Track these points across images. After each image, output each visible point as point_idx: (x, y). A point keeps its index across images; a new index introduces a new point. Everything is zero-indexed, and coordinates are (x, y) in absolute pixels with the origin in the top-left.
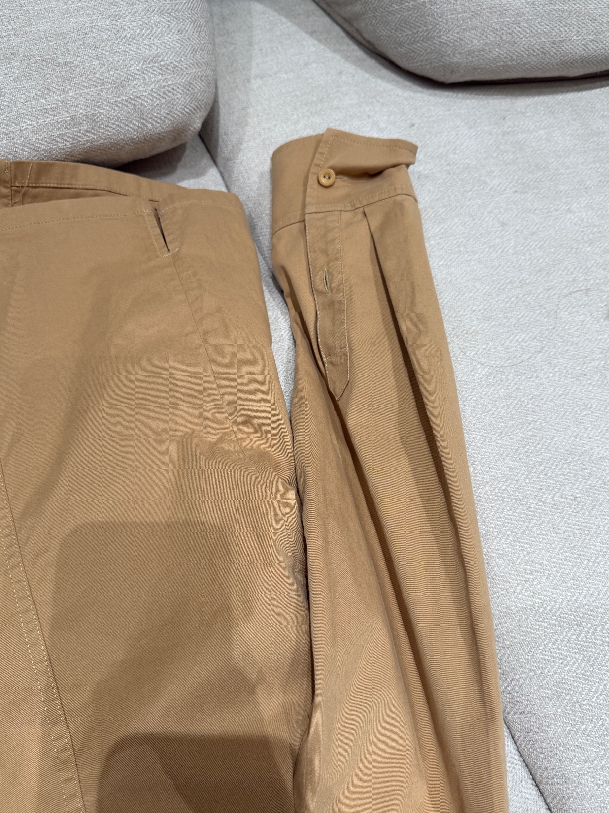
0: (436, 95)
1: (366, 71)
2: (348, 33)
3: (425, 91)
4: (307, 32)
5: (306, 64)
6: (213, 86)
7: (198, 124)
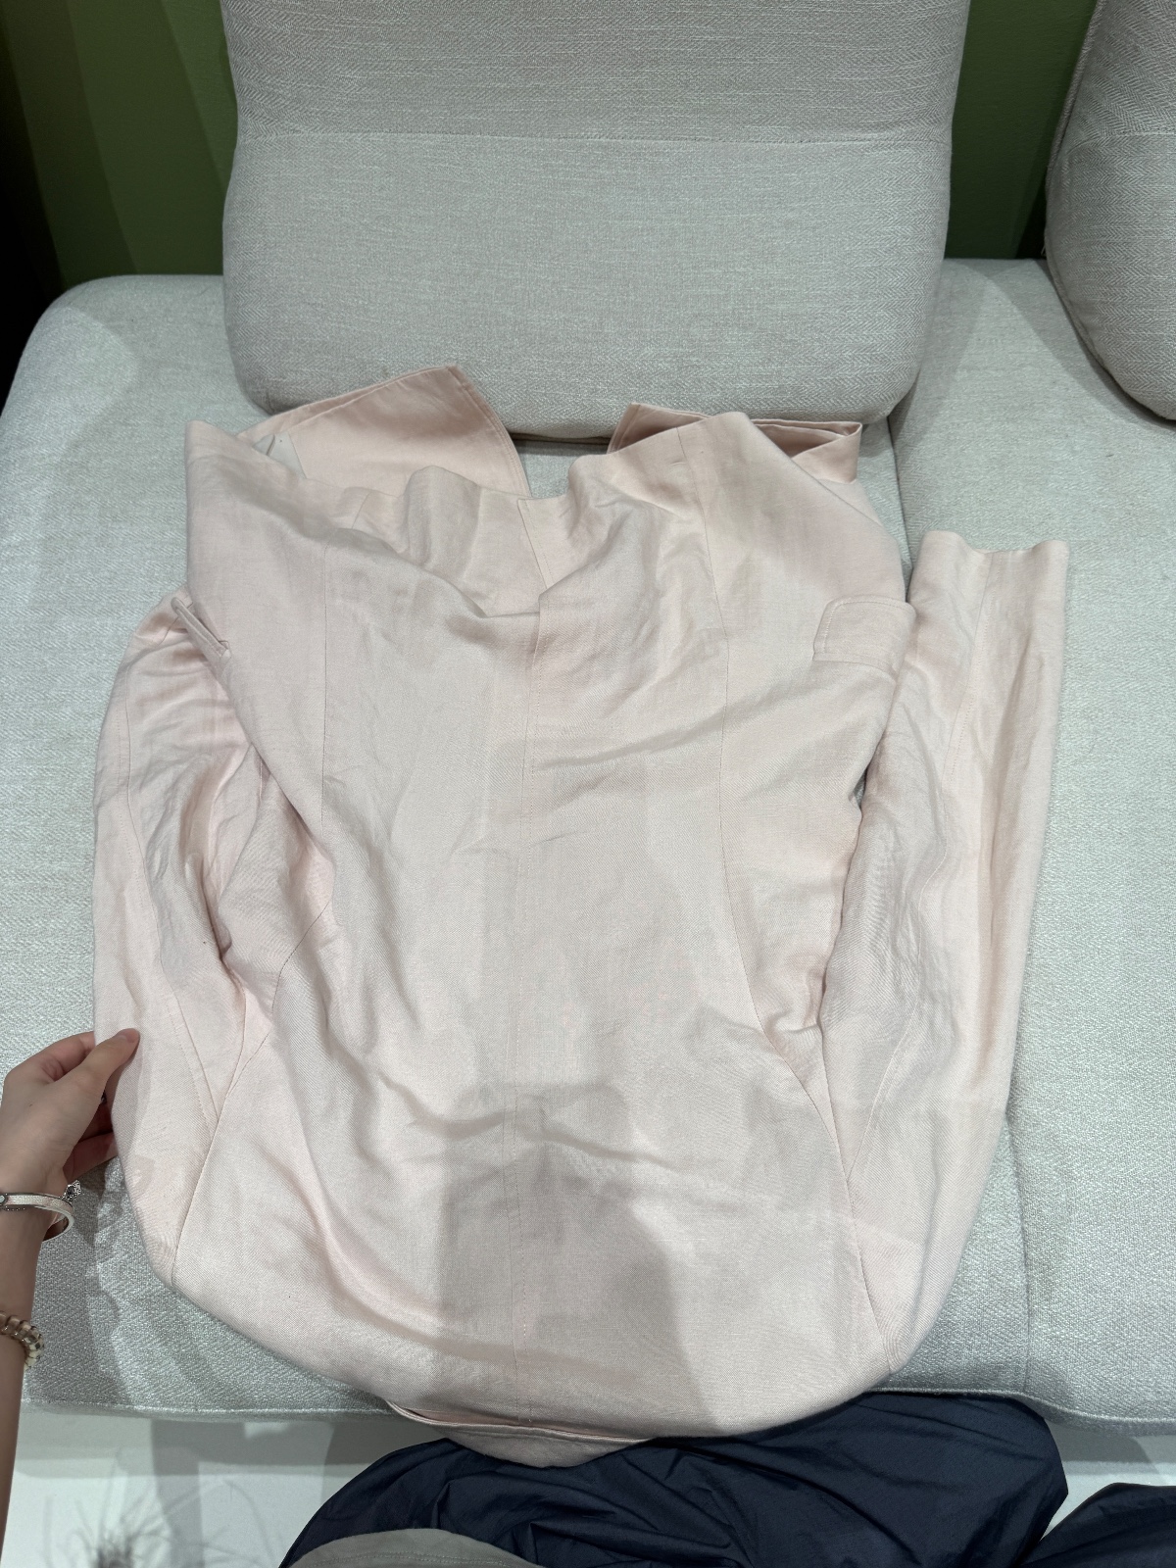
0: (1151, 428)
1: (1084, 387)
2: (1081, 340)
3: (1141, 421)
4: (1035, 330)
5: (1022, 365)
6: (914, 377)
7: (888, 411)
